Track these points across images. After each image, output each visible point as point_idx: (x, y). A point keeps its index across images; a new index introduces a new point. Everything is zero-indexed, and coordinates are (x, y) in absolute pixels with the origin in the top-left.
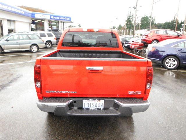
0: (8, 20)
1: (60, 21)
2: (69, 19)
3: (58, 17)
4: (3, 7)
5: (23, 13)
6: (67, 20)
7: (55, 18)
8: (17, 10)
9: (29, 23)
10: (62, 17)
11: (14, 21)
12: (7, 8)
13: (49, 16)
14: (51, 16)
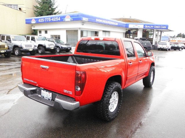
0: (104, 31)
1: (155, 30)
2: (165, 27)
3: (153, 26)
4: (99, 21)
5: (117, 24)
6: (163, 29)
7: (149, 27)
8: (111, 22)
9: (124, 33)
10: (157, 26)
11: (109, 32)
12: (102, 21)
13: (143, 25)
14: (144, 25)
